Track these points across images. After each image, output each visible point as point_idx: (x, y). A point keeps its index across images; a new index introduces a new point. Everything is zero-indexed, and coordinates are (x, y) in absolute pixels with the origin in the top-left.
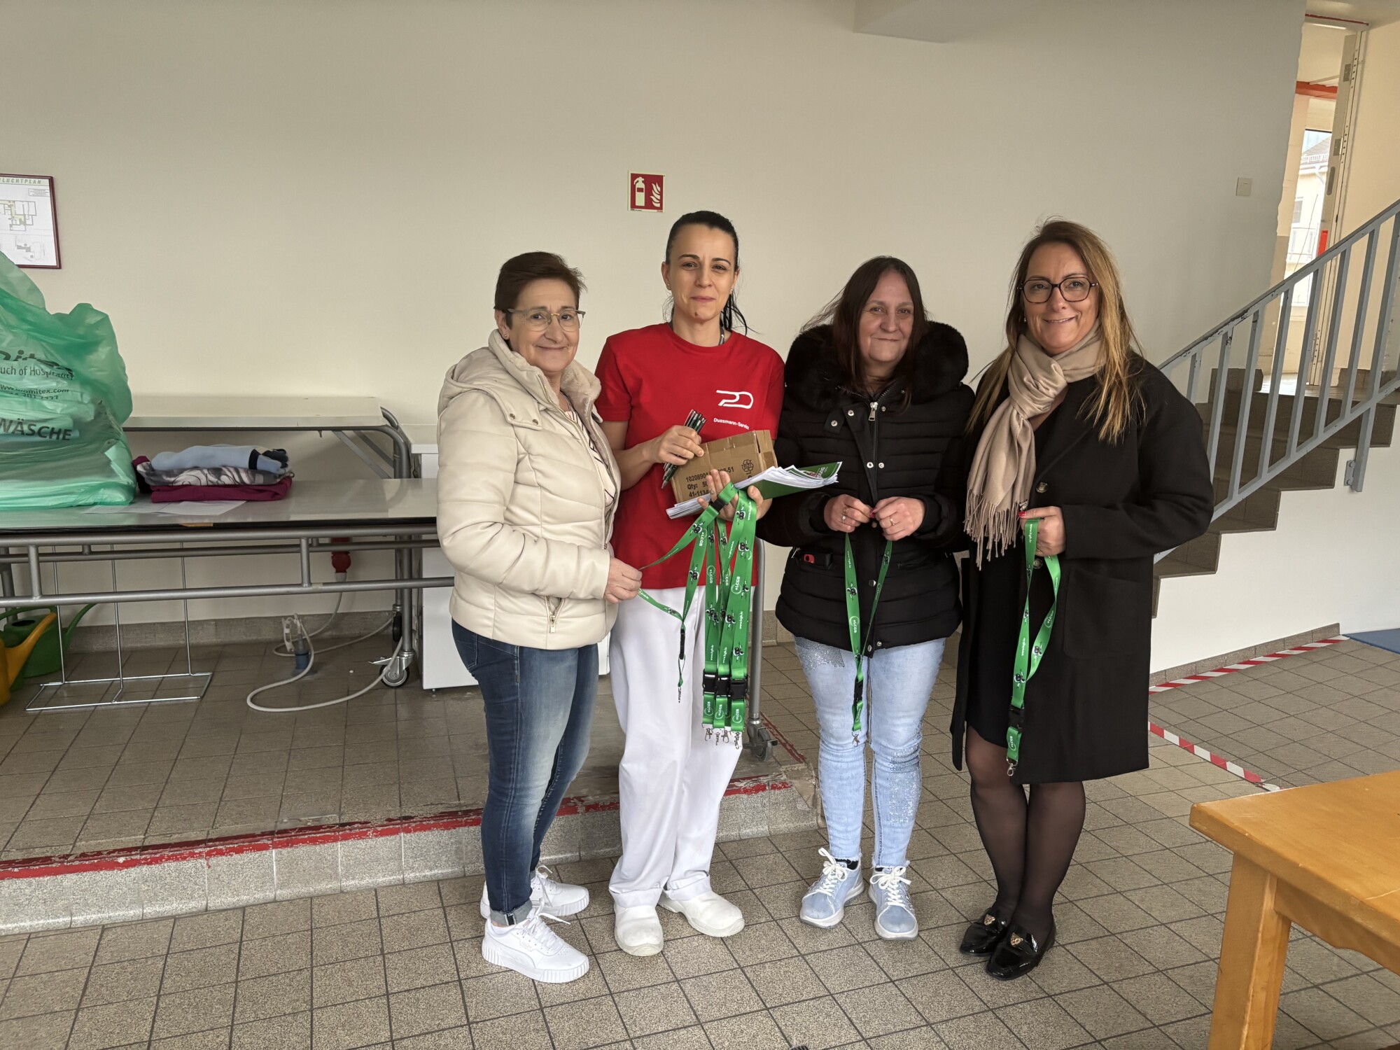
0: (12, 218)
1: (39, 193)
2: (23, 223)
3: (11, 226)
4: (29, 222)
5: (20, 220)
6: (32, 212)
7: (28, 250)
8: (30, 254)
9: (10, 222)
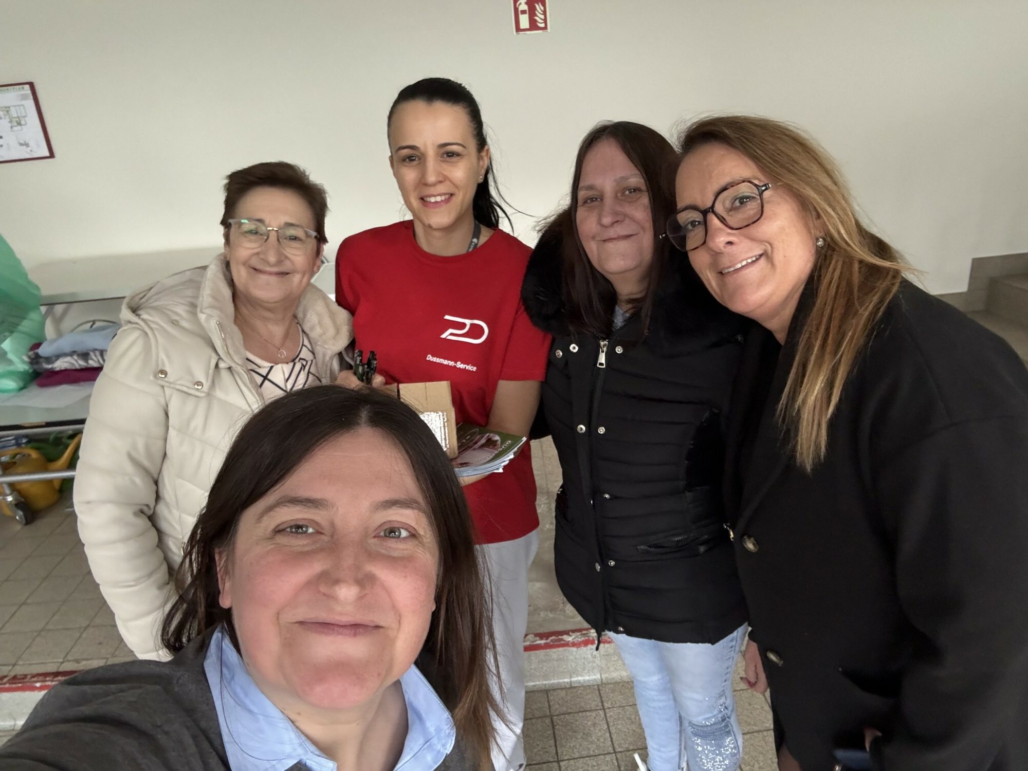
0: (11, 122)
1: (24, 97)
2: (19, 124)
3: (12, 127)
4: (23, 122)
5: (17, 122)
6: (24, 114)
7: (27, 145)
8: (29, 149)
9: (10, 125)
